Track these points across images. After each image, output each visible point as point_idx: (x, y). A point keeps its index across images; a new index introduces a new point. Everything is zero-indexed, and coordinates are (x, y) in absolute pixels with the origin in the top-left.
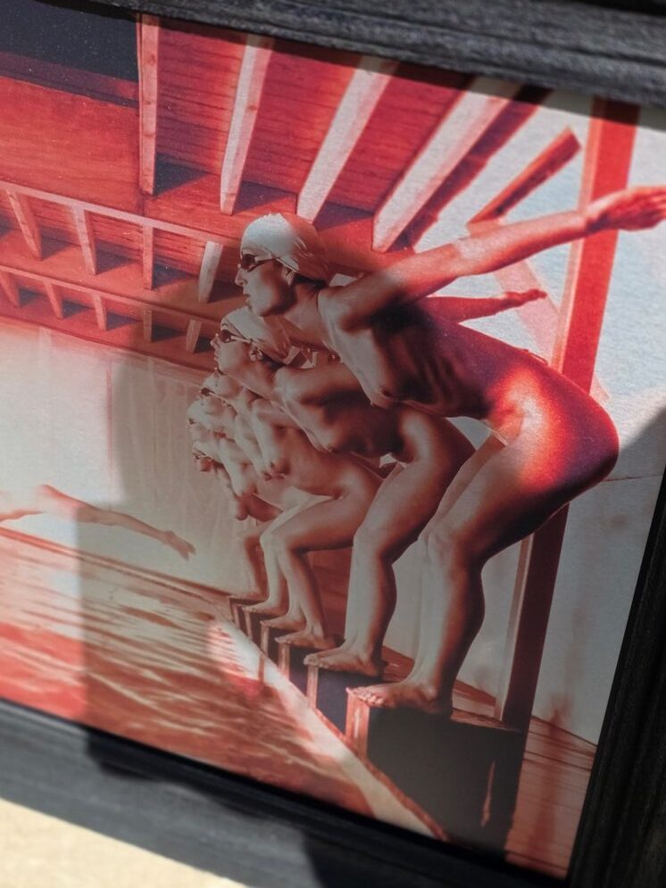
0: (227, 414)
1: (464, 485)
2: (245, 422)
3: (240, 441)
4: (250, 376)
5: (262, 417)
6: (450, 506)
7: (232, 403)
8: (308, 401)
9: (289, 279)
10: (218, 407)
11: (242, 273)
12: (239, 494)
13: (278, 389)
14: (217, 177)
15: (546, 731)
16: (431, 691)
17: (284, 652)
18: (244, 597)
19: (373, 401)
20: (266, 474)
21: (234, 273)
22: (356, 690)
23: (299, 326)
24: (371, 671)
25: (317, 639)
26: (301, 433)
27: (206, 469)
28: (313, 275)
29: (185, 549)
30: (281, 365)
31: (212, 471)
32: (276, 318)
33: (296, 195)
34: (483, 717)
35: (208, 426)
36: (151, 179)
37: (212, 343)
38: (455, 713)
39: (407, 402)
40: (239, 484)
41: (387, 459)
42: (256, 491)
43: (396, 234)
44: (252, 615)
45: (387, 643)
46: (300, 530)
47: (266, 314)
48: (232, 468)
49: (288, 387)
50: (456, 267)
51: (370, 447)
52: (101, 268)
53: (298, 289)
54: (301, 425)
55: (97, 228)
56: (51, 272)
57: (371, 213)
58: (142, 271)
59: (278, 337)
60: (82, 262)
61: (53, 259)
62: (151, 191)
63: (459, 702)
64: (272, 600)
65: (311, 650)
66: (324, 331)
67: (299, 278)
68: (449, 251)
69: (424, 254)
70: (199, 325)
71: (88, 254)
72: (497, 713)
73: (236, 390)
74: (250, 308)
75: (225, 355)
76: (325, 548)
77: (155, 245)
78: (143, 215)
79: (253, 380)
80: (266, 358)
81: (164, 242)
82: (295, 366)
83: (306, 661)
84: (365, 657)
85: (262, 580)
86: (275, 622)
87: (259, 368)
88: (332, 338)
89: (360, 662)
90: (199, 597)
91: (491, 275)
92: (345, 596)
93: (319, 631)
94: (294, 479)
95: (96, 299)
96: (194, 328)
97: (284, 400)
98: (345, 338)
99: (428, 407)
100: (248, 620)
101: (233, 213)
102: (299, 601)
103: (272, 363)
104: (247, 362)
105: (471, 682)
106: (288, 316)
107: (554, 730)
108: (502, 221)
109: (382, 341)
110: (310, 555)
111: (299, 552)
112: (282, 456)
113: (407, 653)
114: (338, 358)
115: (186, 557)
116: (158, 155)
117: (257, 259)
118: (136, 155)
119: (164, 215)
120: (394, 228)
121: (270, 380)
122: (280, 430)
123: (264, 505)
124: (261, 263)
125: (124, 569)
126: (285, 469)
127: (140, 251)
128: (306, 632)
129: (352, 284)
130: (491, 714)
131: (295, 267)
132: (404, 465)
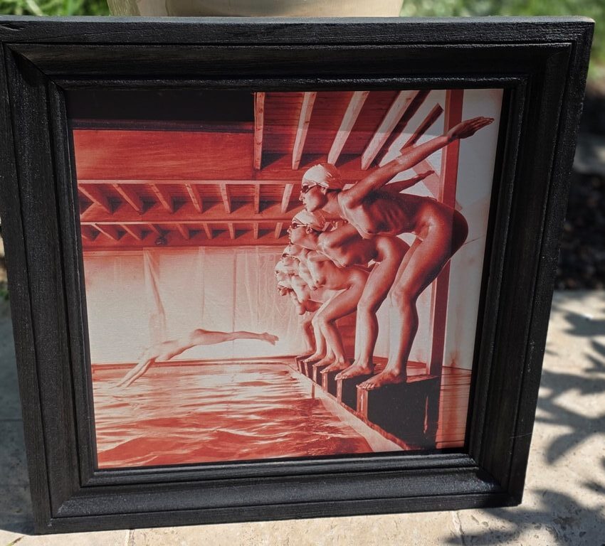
0: (295, 264)
1: (406, 265)
2: (304, 265)
3: (302, 275)
4: (306, 241)
5: (312, 260)
6: (400, 277)
7: (297, 257)
8: (333, 246)
9: (324, 192)
10: (291, 261)
11: (303, 194)
12: (301, 301)
13: (320, 244)
14: (291, 155)
15: (449, 372)
16: (396, 372)
17: (325, 378)
18: (304, 355)
19: (364, 237)
20: (315, 287)
21: (299, 195)
22: (361, 385)
23: (329, 212)
24: (368, 372)
25: (341, 364)
26: (331, 262)
27: (285, 294)
28: (336, 188)
29: (273, 340)
30: (321, 232)
31: (288, 294)
32: (318, 211)
33: (327, 155)
34: (421, 376)
35: (286, 272)
36: (259, 163)
37: (288, 231)
38: (408, 378)
39: (379, 234)
40: (301, 296)
41: (371, 262)
42: (310, 298)
43: (371, 161)
44: (308, 363)
45: (375, 354)
46: (331, 311)
47: (313, 211)
48: (298, 290)
49: (324, 241)
50: (396, 169)
51: (363, 259)
52: (232, 210)
53: (329, 195)
54: (331, 259)
55: (232, 191)
56: (207, 218)
57: (360, 155)
58: (254, 206)
59: (320, 220)
60: (224, 210)
61: (208, 211)
62: (259, 168)
63: (410, 372)
64: (319, 351)
65: (338, 371)
66: (341, 211)
67: (329, 191)
68: (394, 163)
69: (384, 166)
70: (282, 224)
71: (226, 205)
72: (427, 371)
73: (300, 250)
74: (306, 210)
75: (294, 235)
76: (344, 315)
77: (261, 192)
78: (255, 180)
79: (308, 244)
80: (314, 231)
81: (266, 189)
82: (328, 231)
83: (336, 379)
84: (364, 366)
85: (313, 344)
86: (319, 364)
87: (311, 237)
88: (344, 213)
89: (362, 369)
90: (281, 363)
91: (411, 169)
92: (354, 337)
93: (342, 360)
94: (328, 285)
95: (230, 224)
96: (279, 226)
97: (323, 249)
98: (350, 212)
99: (389, 233)
100: (306, 367)
101: (298, 169)
102: (332, 347)
103: (316, 232)
104: (305, 235)
105: (415, 360)
106: (323, 209)
107: (452, 369)
108: (414, 146)
109: (366, 210)
110: (337, 321)
111: (331, 322)
112: (322, 276)
113: (385, 357)
114: (347, 222)
115: (274, 344)
116: (263, 152)
117: (309, 187)
118: (252, 153)
119: (266, 177)
120: (370, 159)
121: (316, 241)
122: (321, 264)
123: (314, 303)
124: (311, 188)
125: (240, 362)
126: (324, 282)
127: (253, 197)
128: (336, 363)
129: (353, 187)
130: (425, 373)
131: (327, 186)
132: (379, 263)
